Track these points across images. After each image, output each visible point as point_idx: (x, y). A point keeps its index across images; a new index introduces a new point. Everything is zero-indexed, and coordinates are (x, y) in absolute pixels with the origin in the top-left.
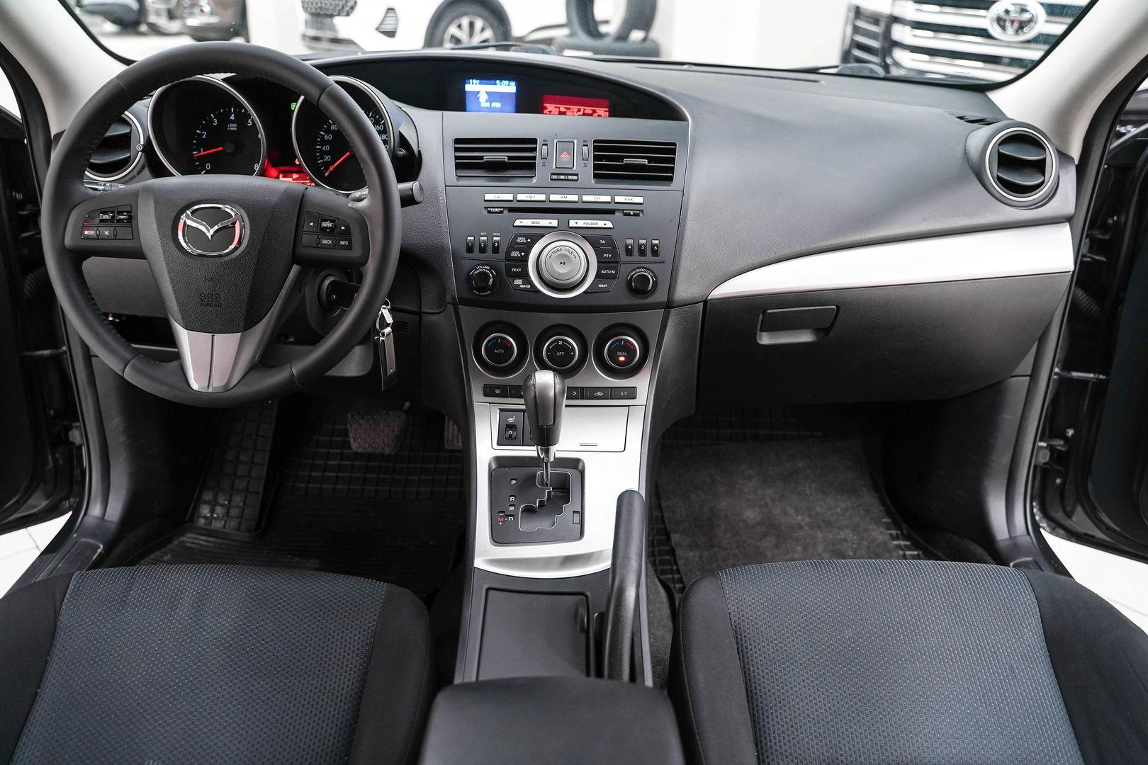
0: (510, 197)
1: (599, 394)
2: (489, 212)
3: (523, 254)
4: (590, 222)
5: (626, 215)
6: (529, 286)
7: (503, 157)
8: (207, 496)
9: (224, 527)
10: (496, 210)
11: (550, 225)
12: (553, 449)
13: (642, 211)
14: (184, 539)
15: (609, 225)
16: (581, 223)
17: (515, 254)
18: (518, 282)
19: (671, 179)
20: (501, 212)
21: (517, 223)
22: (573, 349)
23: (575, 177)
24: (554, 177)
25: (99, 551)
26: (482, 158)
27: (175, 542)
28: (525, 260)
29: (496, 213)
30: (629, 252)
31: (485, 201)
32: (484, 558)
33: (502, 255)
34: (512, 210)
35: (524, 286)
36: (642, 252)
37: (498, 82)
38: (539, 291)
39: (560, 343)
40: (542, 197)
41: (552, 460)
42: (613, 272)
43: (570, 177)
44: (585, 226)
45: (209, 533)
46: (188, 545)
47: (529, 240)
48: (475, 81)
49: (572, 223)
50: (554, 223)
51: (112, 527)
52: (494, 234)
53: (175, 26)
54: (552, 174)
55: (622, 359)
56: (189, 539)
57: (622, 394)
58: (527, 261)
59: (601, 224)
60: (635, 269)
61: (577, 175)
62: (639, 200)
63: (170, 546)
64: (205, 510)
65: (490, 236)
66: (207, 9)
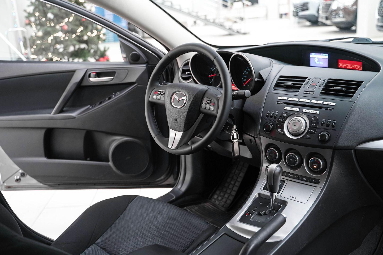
0: (286, 98)
1: (305, 179)
2: (278, 103)
3: (283, 120)
4: (311, 111)
5: (327, 109)
6: (282, 132)
7: (290, 83)
8: (218, 192)
9: (219, 204)
10: (280, 103)
11: (296, 110)
12: (275, 194)
13: (333, 108)
14: (205, 204)
15: (318, 112)
16: (307, 111)
17: (281, 120)
18: (279, 130)
19: (351, 97)
20: (281, 104)
21: (285, 108)
22: (296, 159)
23: (313, 93)
24: (305, 92)
25: (173, 198)
26: (283, 83)
27: (202, 204)
28: (283, 122)
29: (280, 104)
30: (322, 125)
31: (278, 99)
32: (231, 224)
33: (277, 119)
34: (286, 103)
35: (281, 132)
36: (328, 125)
37: (322, 54)
38: (285, 135)
39: (292, 156)
40: (297, 100)
41: (274, 198)
42: (314, 131)
43: (311, 93)
44: (309, 112)
45: (214, 205)
46: (205, 206)
47: (287, 115)
48: (314, 54)
49: (304, 110)
50: (298, 110)
51: (181, 193)
52: (277, 111)
53: (328, 22)
54: (305, 91)
55: (315, 167)
56: (207, 205)
57: (313, 181)
58: (284, 123)
59: (314, 112)
60: (323, 132)
61: (314, 92)
62: (334, 104)
63: (200, 205)
64: (216, 197)
65: (275, 112)
66: (341, 15)
